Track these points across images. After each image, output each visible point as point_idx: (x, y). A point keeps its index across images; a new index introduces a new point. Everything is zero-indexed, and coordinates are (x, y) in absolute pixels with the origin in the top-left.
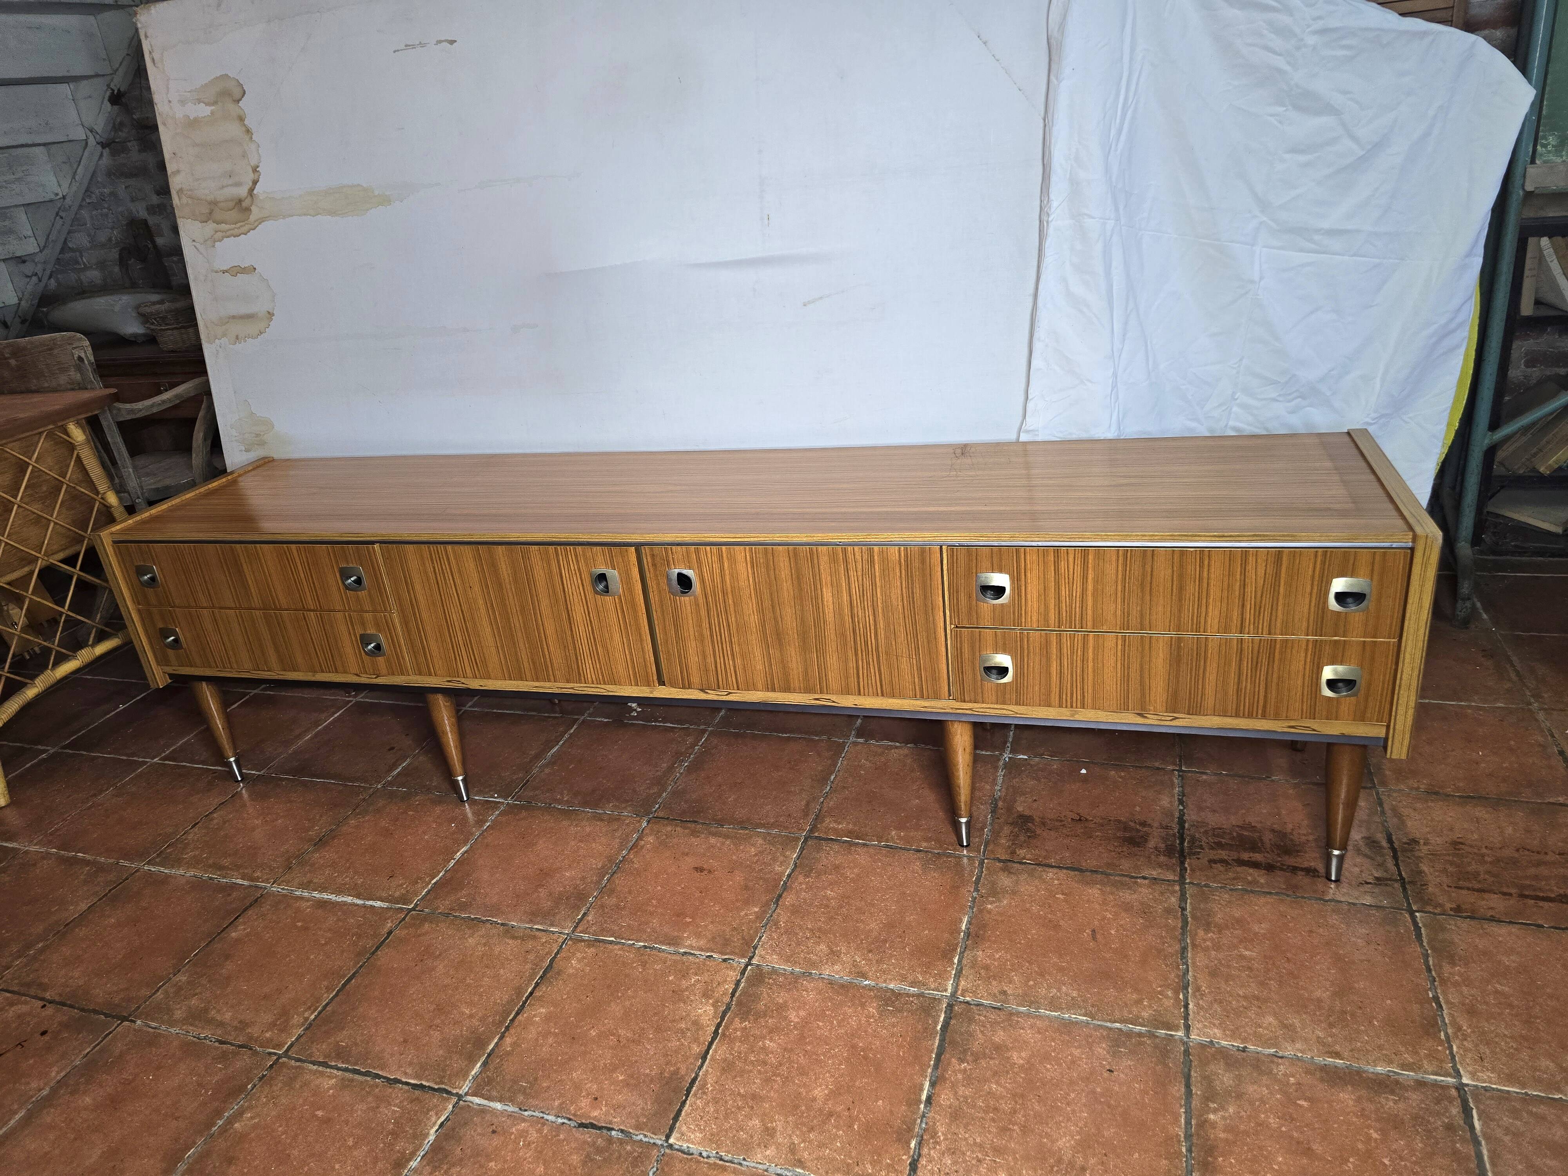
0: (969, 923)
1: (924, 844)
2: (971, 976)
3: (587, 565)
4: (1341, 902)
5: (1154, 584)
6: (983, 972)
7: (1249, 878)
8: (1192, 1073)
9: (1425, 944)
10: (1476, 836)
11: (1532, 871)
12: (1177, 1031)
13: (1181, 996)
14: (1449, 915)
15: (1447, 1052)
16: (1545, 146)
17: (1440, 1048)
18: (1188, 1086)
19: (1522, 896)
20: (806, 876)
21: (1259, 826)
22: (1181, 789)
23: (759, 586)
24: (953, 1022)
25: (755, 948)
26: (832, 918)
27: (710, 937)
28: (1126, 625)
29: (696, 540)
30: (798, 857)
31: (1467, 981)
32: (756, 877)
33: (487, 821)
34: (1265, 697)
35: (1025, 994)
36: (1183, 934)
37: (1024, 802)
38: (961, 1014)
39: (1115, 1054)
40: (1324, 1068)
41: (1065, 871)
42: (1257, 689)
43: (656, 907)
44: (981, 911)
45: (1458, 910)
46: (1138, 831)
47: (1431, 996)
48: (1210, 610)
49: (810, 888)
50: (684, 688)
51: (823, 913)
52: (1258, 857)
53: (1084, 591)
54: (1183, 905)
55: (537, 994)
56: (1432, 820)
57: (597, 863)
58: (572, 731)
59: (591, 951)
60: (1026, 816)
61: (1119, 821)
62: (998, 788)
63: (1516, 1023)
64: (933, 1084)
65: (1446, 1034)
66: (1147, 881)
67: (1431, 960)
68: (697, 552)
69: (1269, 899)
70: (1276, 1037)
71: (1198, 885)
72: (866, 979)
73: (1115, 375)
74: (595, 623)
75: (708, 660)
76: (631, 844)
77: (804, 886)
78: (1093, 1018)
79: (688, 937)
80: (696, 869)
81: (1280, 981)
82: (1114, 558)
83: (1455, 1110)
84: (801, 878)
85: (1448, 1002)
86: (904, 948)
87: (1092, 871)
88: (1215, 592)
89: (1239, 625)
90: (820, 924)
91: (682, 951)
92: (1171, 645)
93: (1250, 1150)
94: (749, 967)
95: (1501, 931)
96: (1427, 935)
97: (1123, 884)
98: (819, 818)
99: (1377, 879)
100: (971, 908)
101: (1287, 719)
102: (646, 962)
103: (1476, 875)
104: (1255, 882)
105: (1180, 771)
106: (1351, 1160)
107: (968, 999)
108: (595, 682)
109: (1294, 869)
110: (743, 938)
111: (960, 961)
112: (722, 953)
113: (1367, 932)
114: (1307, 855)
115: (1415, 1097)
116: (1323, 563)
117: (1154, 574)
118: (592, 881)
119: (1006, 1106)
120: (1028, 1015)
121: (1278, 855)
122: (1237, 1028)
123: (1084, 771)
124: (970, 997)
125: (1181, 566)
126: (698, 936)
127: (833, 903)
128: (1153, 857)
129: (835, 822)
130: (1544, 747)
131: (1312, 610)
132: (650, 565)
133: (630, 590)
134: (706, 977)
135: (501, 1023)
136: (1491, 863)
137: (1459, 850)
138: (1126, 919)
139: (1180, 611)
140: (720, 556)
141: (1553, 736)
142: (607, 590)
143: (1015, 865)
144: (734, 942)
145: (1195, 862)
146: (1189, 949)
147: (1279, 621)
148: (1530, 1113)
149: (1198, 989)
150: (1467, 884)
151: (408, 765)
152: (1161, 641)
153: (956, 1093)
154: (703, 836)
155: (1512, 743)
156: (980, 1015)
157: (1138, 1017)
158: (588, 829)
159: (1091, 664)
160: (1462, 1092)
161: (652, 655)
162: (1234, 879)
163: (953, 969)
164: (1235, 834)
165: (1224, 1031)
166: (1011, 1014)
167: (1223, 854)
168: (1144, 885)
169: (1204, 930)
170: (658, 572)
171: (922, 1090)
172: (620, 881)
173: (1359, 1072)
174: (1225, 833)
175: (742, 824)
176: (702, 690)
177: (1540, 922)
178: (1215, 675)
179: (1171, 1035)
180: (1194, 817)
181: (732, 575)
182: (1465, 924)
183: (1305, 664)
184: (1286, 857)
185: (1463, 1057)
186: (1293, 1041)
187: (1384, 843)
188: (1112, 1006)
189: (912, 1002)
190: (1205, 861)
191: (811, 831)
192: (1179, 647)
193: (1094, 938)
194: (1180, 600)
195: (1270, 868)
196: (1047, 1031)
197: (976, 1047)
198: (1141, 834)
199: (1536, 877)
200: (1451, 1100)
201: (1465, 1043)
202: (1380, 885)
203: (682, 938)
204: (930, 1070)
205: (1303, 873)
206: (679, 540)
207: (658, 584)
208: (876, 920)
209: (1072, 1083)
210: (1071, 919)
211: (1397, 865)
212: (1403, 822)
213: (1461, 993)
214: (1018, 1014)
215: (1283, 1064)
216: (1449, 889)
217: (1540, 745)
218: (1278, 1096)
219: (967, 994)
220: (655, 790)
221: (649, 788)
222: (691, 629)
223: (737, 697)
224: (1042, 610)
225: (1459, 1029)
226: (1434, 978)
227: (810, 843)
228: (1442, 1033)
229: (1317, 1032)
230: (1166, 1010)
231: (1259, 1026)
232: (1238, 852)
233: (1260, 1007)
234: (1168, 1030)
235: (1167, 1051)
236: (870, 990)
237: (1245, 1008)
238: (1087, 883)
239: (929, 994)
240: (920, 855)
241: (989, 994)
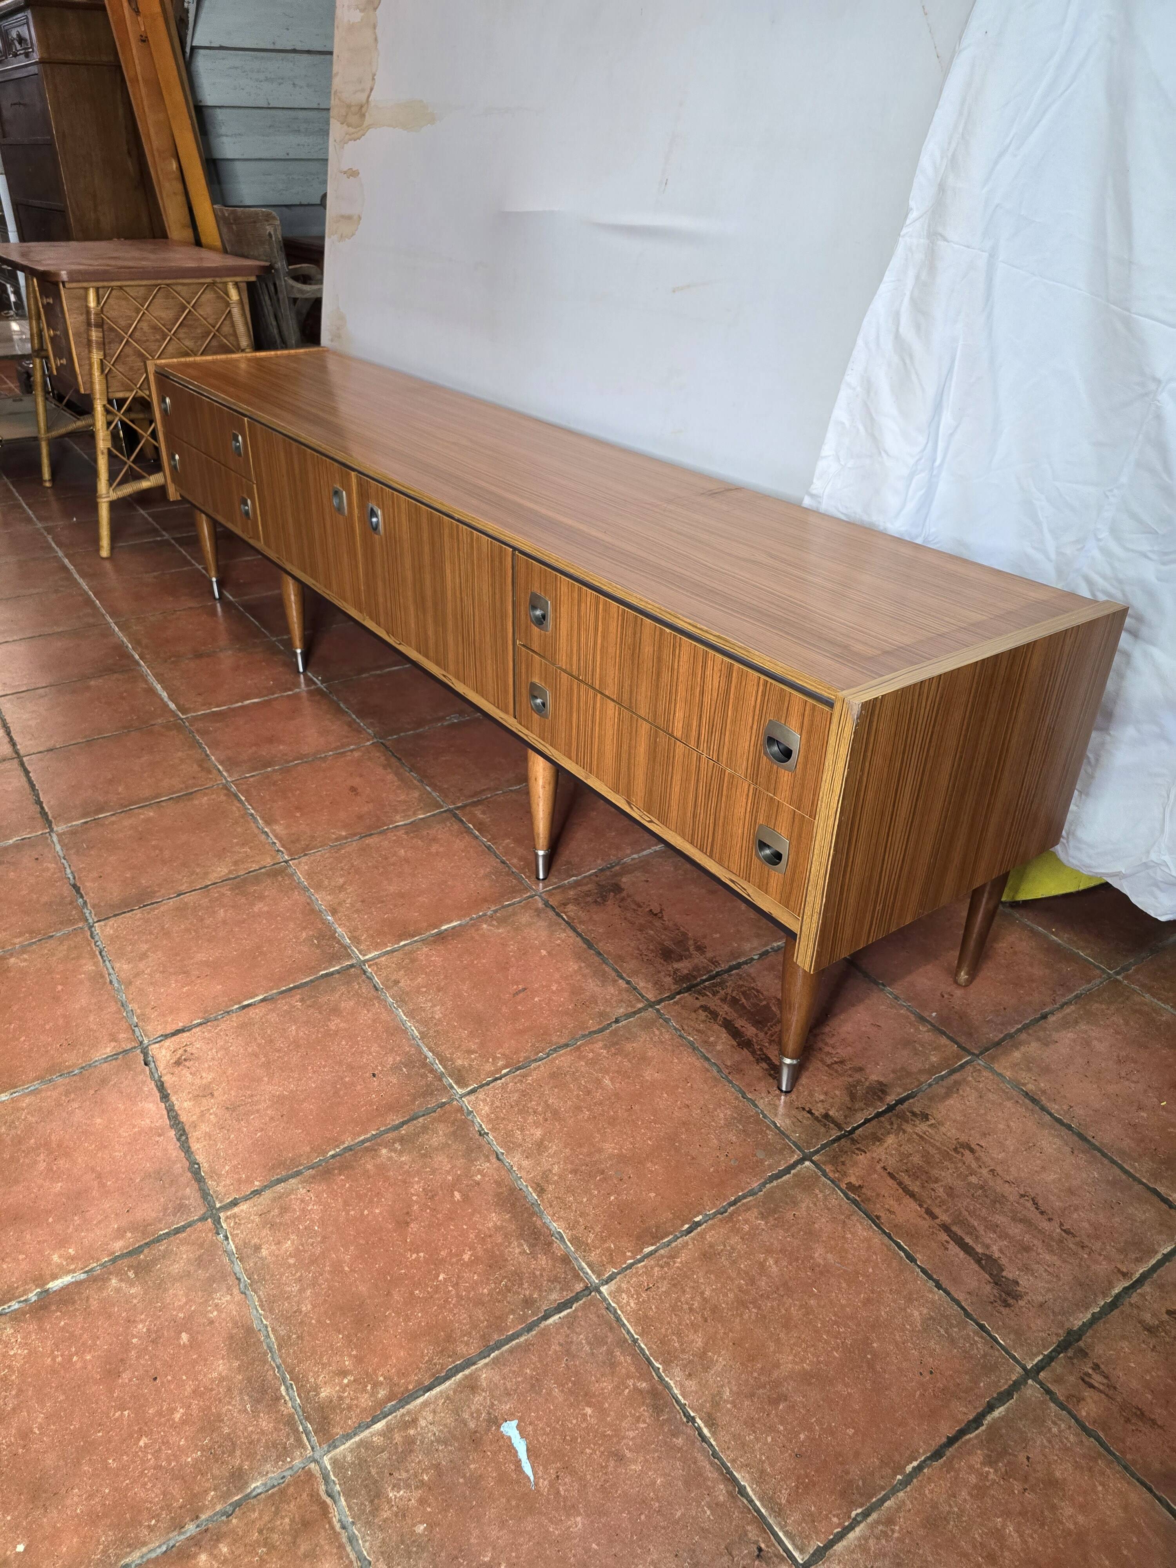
0: (454, 928)
1: (515, 861)
2: (395, 959)
4: (757, 1107)
6: (407, 961)
7: (712, 1039)
8: (421, 1120)
9: (769, 1186)
10: (999, 1156)
11: (1002, 1220)
12: (461, 1088)
13: (504, 1071)
14: (838, 1186)
15: (630, 1262)
17: (630, 1254)
18: (403, 1123)
19: (945, 1228)
20: (406, 834)
24: (337, 976)
25: (305, 855)
26: (377, 867)
27: (294, 832)
30: (422, 819)
31: (750, 1236)
32: (377, 815)
35: (408, 993)
36: (584, 1036)
37: (637, 878)
38: (349, 975)
39: (395, 1068)
40: (515, 1191)
41: (578, 939)
42: (708, 822)
43: (294, 796)
44: (473, 925)
45: (855, 1189)
46: (687, 950)
51: (377, 861)
52: (750, 1031)
54: (622, 1019)
55: (163, 804)
56: (982, 1115)
57: (306, 751)
59: (223, 798)
60: (620, 887)
61: (684, 934)
62: (635, 857)
63: (731, 1295)
64: (262, 1001)
65: (655, 1251)
66: (625, 986)
67: (751, 1198)
68: (385, 493)
69: (699, 1063)
70: (520, 1146)
71: (660, 1015)
72: (332, 916)
76: (342, 751)
77: (395, 839)
78: (422, 1038)
79: (282, 825)
80: (352, 788)
81: (595, 1117)
83: (556, 1297)
84: (401, 832)
85: (702, 1235)
86: (386, 914)
87: (598, 952)
88: (682, 691)
89: (695, 738)
90: (364, 865)
91: (266, 830)
92: (651, 735)
93: (370, 1190)
94: (284, 864)
95: (862, 1232)
96: (785, 1183)
97: (604, 976)
98: (476, 803)
99: (826, 1116)
100: (472, 919)
102: (238, 823)
103: (933, 1180)
104: (711, 1045)
106: (422, 1254)
107: (370, 970)
109: (761, 1059)
110: (309, 845)
111: (405, 945)
112: (283, 846)
113: (734, 1141)
115: (544, 1262)
117: (641, 650)
118: (287, 759)
119: (279, 1044)
120: (387, 1006)
121: (771, 1040)
122: (504, 1119)
124: (372, 970)
125: (660, 647)
126: (289, 827)
127: (393, 859)
128: (663, 974)
129: (480, 812)
131: (750, 748)
134: (252, 853)
135: (126, 807)
136: (969, 1183)
137: (958, 1152)
138: (561, 998)
139: (657, 699)
142: (340, 509)
143: (551, 913)
144: (301, 844)
145: (689, 999)
146: (571, 1048)
147: (724, 749)
148: (610, 1353)
149: (524, 1076)
150: (907, 1180)
152: (645, 727)
153: (267, 1015)
154: (389, 770)
156: (359, 984)
157: (451, 1060)
158: (334, 727)
159: (597, 729)
160: (586, 1293)
162: (698, 1031)
163: (391, 947)
164: (764, 1003)
165: (492, 1113)
166: (378, 998)
167: (725, 1010)
168: (619, 986)
169: (605, 1045)
171: (252, 998)
173: (535, 1214)
174: (757, 997)
175: (424, 777)
176: (387, 633)
177: (918, 1256)
178: (679, 787)
179: (452, 1087)
180: (752, 970)
182: (837, 1202)
184: (775, 1048)
185: (636, 1275)
186: (527, 1157)
187: (892, 1098)
188: (447, 1041)
189: (334, 947)
190: (698, 1004)
191: (458, 808)
192: (655, 741)
193: (517, 993)
194: (657, 687)
195: (745, 1044)
196: (380, 1023)
197: (323, 999)
198: (685, 953)
199: (994, 1227)
200: (566, 1287)
201: (657, 1269)
202: (819, 1121)
203: (276, 821)
204: (275, 991)
205: (764, 1067)
208: (400, 886)
209: (340, 1063)
210: (524, 971)
211: (867, 1121)
212: (946, 1097)
213: (727, 1239)
214: (383, 1001)
215: (492, 1164)
216: (880, 1170)
218: (450, 1178)
219: (374, 967)
221: (409, 723)
224: (569, 652)
225: (672, 1257)
226: (726, 1211)
227: (444, 815)
228: (653, 1248)
229: (556, 1168)
230: (478, 1070)
231: (522, 1130)
232: (741, 1016)
233: (546, 1120)
234: (456, 1083)
235: (431, 1094)
236: (323, 923)
237: (535, 1112)
238: (578, 957)
239: (352, 950)
240: (501, 866)
241: (387, 976)
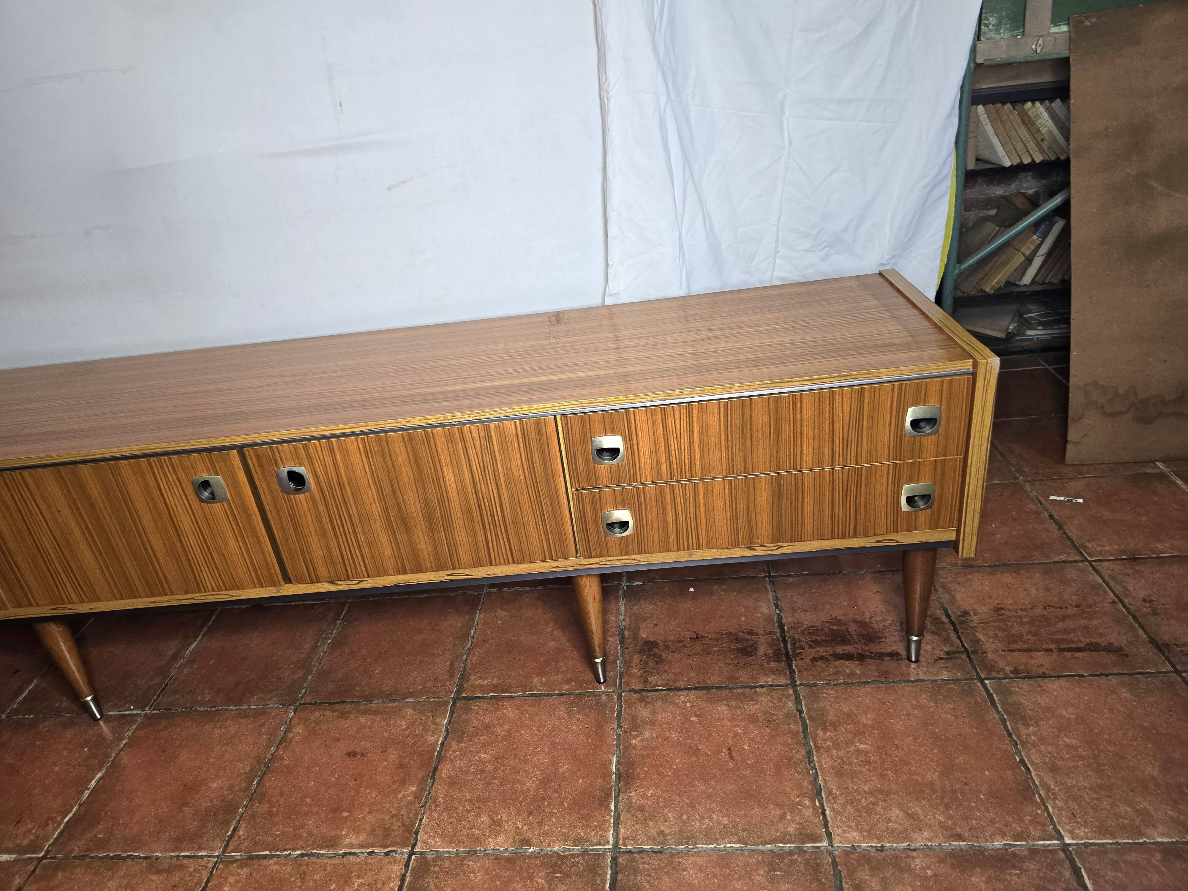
0: (618, 763)
1: (566, 687)
2: (629, 822)
3: (187, 474)
4: (925, 681)
5: (754, 432)
6: (639, 814)
7: (847, 671)
8: (844, 885)
9: (1000, 709)
10: (1011, 601)
11: (1060, 625)
12: (821, 841)
13: (817, 804)
14: (1011, 678)
15: (1046, 814)
16: (987, 26)
17: (1039, 812)
19: (1061, 650)
20: (459, 742)
21: (843, 618)
22: (774, 593)
23: (377, 474)
24: (620, 877)
25: (417, 833)
26: (489, 784)
27: (369, 829)
28: (731, 471)
29: (303, 436)
30: (449, 722)
31: (1042, 740)
32: (410, 752)
33: (122, 738)
34: (856, 518)
35: (681, 831)
36: (805, 737)
37: (647, 628)
38: (626, 866)
39: (772, 879)
40: (953, 854)
41: (693, 692)
42: (848, 513)
43: (311, 806)
44: (626, 748)
45: (1016, 671)
46: (748, 640)
47: (1018, 760)
48: (804, 448)
49: (464, 754)
50: (312, 582)
51: (480, 779)
52: (849, 649)
53: (691, 443)
54: (799, 707)
56: (974, 591)
57: (244, 767)
58: (210, 623)
59: (243, 872)
60: (651, 642)
61: (730, 633)
62: (622, 617)
63: (1091, 773)
65: (1040, 795)
66: (764, 690)
67: (1008, 725)
68: (305, 447)
69: (869, 689)
70: (906, 829)
71: (807, 685)
72: (530, 846)
73: (680, 237)
74: (206, 532)
75: (334, 553)
76: (279, 738)
77: (458, 753)
78: (746, 844)
79: (347, 835)
80: (349, 754)
81: (896, 770)
82: (716, 410)
83: (1067, 874)
84: (454, 745)
85: (1033, 763)
86: (562, 803)
87: (717, 688)
88: (807, 431)
89: (830, 459)
90: (478, 792)
91: (341, 852)
92: (772, 483)
94: (413, 857)
95: (1054, 685)
96: (1000, 701)
97: (745, 696)
98: (464, 677)
99: (947, 653)
100: (618, 746)
101: (875, 535)
102: (305, 873)
103: (1020, 636)
104: (852, 675)
105: (770, 577)
107: (629, 847)
108: (216, 589)
109: (881, 656)
110: (404, 825)
111: (616, 807)
112: (384, 846)
113: (952, 706)
114: (888, 640)
115: (1032, 866)
116: (900, 394)
117: (753, 420)
118: (240, 789)
120: (687, 854)
121: (865, 644)
122: (872, 828)
123: (692, 590)
124: (631, 845)
125: (777, 411)
126: (357, 830)
127: (489, 767)
128: (765, 664)
129: (480, 678)
130: (1037, 513)
131: (892, 438)
132: (256, 466)
133: (240, 495)
134: (369, 878)
136: (1028, 623)
137: (1001, 615)
138: (754, 732)
139: (778, 452)
140: (332, 450)
141: (1041, 504)
142: (213, 498)
143: (650, 694)
144: (394, 830)
145: (800, 663)
146: (814, 751)
147: (864, 452)
148: (1126, 862)
149: (830, 793)
150: (1016, 646)
151: (36, 687)
152: (763, 480)
154: (352, 716)
155: (1014, 513)
156: (643, 863)
157: (785, 834)
158: (233, 730)
159: (702, 509)
160: (1068, 853)
161: (273, 556)
162: (835, 674)
163: (611, 818)
164: (826, 630)
165: (861, 832)
166: (672, 856)
167: (821, 651)
168: (763, 693)
169: (822, 729)
170: (266, 473)
172: (270, 782)
173: (982, 851)
174: (818, 630)
175: (390, 697)
176: (332, 582)
177: (1081, 672)
178: (812, 505)
179: (818, 847)
180: (790, 620)
181: (346, 467)
182: (1025, 685)
183: (887, 486)
184: (872, 645)
185: (1060, 816)
186: (920, 830)
187: (944, 619)
188: (760, 827)
189: (578, 863)
190: (808, 660)
191: (458, 692)
192: (779, 484)
193: (731, 757)
194: (778, 441)
195: (861, 658)
196: (707, 867)
198: (751, 643)
199: (1066, 631)
201: (1057, 802)
202: (951, 658)
203: (340, 837)
205: (889, 658)
206: (284, 437)
207: (268, 485)
208: (532, 777)
210: (707, 740)
211: (959, 637)
212: (953, 597)
213: (1041, 752)
214: (678, 853)
215: (918, 857)
216: (1004, 653)
217: (1035, 513)
219: (628, 842)
220: (301, 673)
221: (294, 673)
222: (311, 525)
223: (367, 584)
224: (654, 465)
225: (1048, 789)
226: (1016, 742)
227: (458, 705)
228: (1037, 795)
229: (938, 817)
230: (807, 821)
231: (889, 820)
232: (833, 647)
233: (885, 801)
234: (815, 841)
235: (818, 865)
236: (536, 858)
237: (874, 804)
238: (717, 701)
239: (592, 850)
240: (563, 699)
241: (649, 838)
